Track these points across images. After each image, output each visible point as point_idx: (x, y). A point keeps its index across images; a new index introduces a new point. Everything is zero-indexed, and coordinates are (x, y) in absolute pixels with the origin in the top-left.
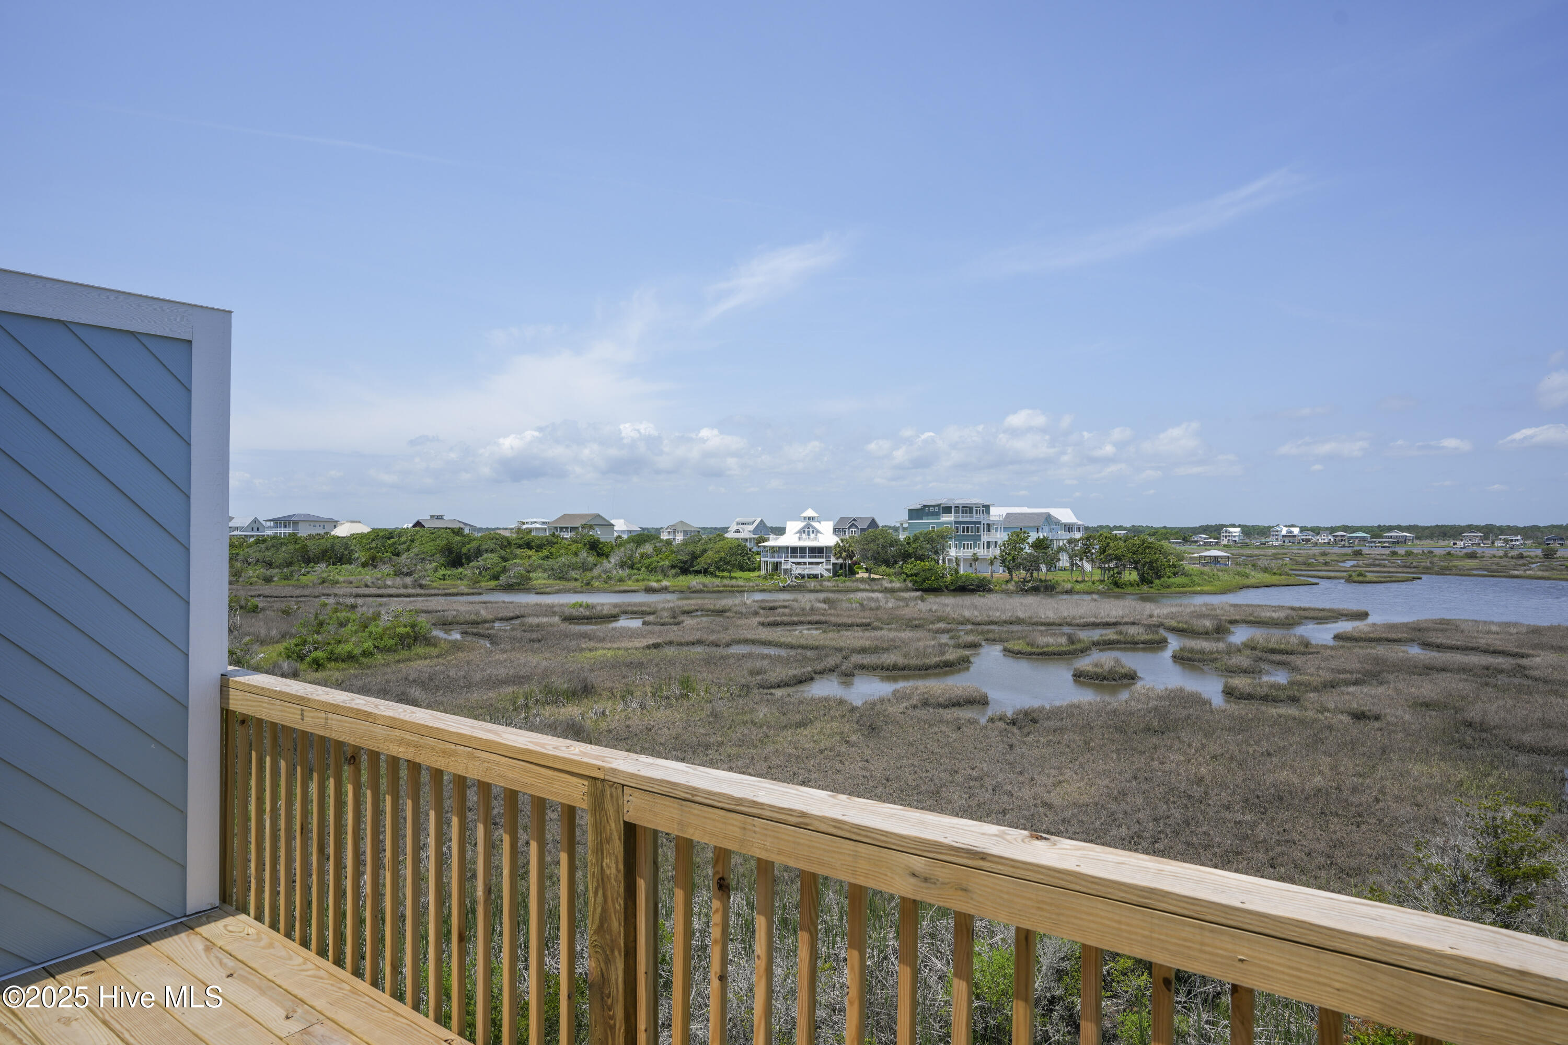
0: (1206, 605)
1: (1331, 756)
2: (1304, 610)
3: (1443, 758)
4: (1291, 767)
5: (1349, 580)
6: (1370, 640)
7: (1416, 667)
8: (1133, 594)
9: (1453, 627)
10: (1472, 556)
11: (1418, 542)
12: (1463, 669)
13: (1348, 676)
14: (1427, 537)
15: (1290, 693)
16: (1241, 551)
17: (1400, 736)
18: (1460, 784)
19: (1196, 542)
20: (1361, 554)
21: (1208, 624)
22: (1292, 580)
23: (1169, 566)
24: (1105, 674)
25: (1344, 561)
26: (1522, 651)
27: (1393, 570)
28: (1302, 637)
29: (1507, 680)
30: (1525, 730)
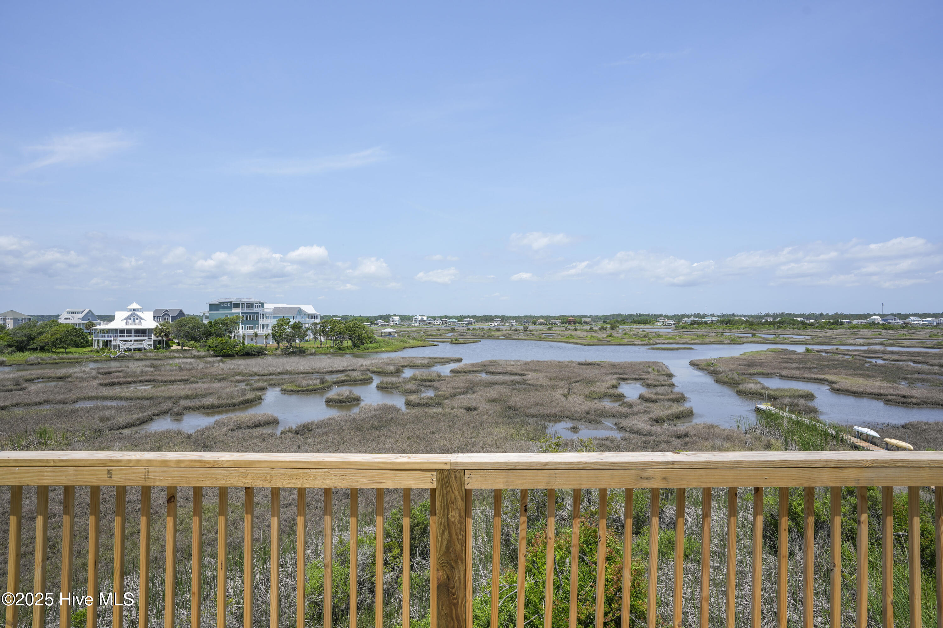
0: (389, 358)
1: (460, 430)
2: (435, 358)
3: (504, 425)
4: (445, 438)
5: (452, 343)
6: (465, 372)
7: (486, 383)
8: (349, 354)
9: (497, 364)
10: (498, 330)
11: (476, 323)
12: (504, 383)
13: (460, 390)
14: (480, 321)
15: (437, 401)
16: (400, 329)
17: (485, 417)
18: (512, 435)
19: (377, 324)
20: (455, 330)
21: (392, 368)
22: (427, 344)
23: (368, 338)
24: (344, 399)
26: (523, 373)
27: (469, 337)
28: (437, 372)
29: (520, 386)
30: (530, 408)
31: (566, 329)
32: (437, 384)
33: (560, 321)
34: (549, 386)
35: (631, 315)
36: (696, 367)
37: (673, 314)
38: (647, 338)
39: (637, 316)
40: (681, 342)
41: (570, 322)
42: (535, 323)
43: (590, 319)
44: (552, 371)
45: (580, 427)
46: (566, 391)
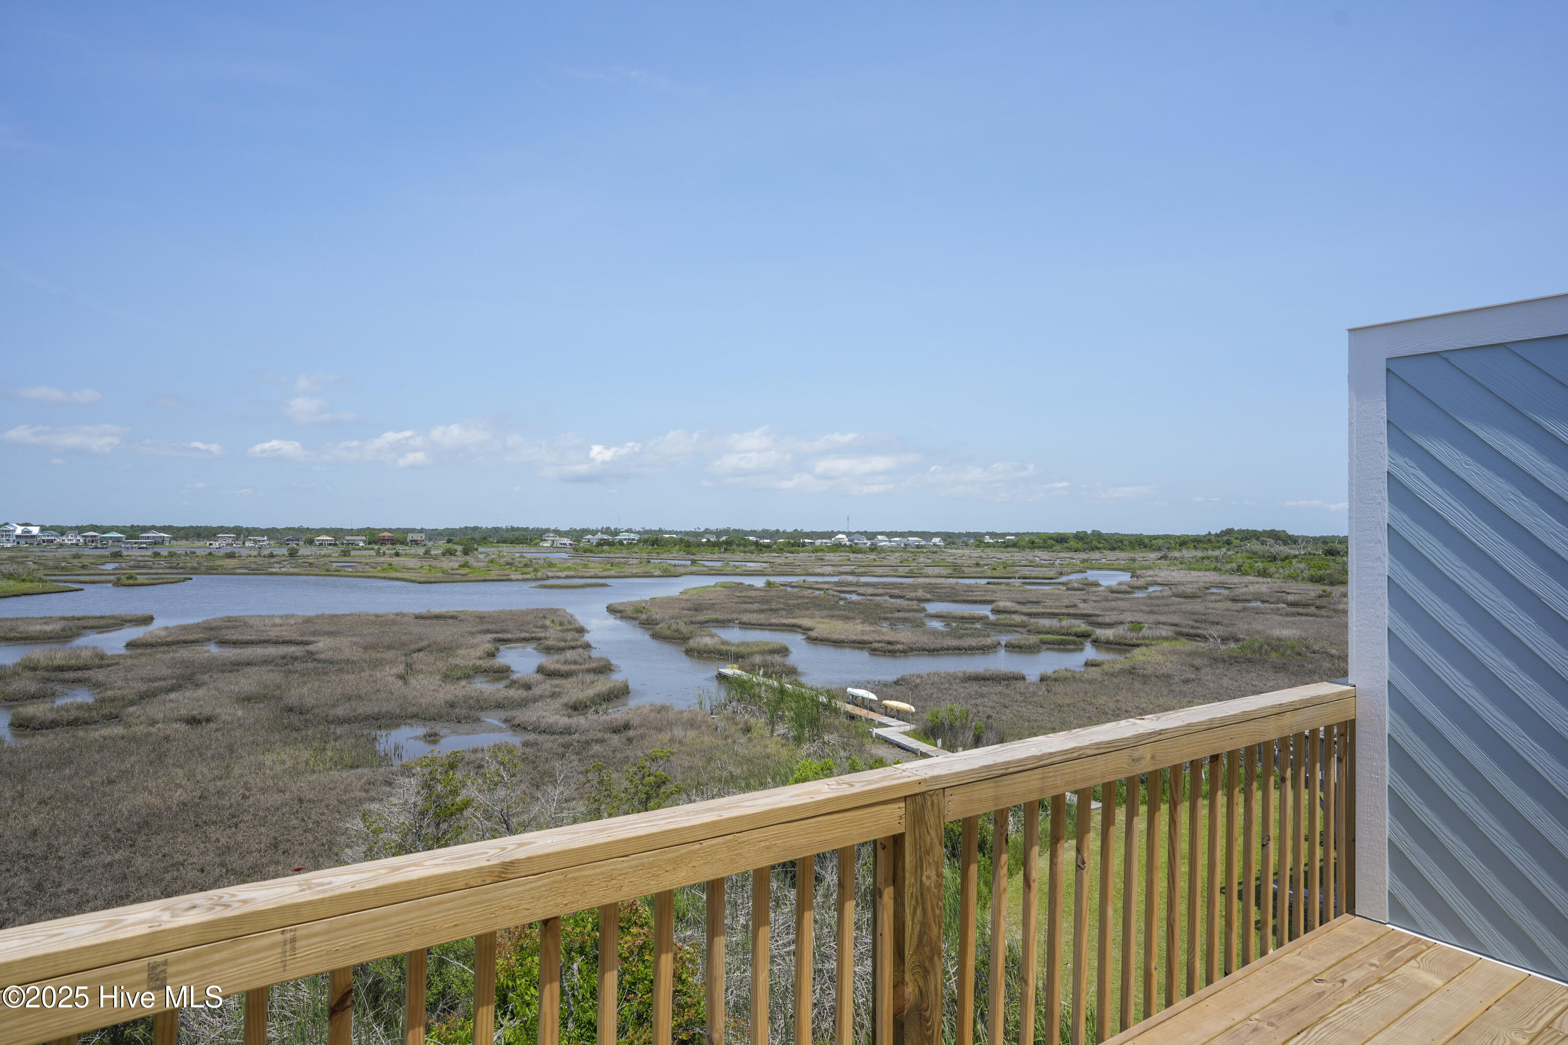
1: (181, 766)
3: (285, 744)
4: (144, 788)
5: (118, 584)
6: (168, 644)
7: (225, 665)
9: (242, 624)
10: (231, 556)
11: (173, 542)
12: (266, 662)
13: (162, 683)
14: (182, 538)
15: (105, 711)
17: (239, 732)
20: (121, 556)
22: (48, 587)
25: (103, 564)
26: (305, 639)
27: (160, 571)
28: (94, 648)
29: (304, 665)
30: (334, 706)
31: (378, 553)
32: (100, 675)
33: (364, 538)
34: (365, 661)
35: (496, 530)
36: (619, 615)
37: (568, 529)
38: (530, 569)
39: (507, 530)
40: (588, 575)
41: (383, 541)
42: (311, 542)
43: (423, 535)
44: (366, 632)
45: (443, 732)
46: (401, 668)
